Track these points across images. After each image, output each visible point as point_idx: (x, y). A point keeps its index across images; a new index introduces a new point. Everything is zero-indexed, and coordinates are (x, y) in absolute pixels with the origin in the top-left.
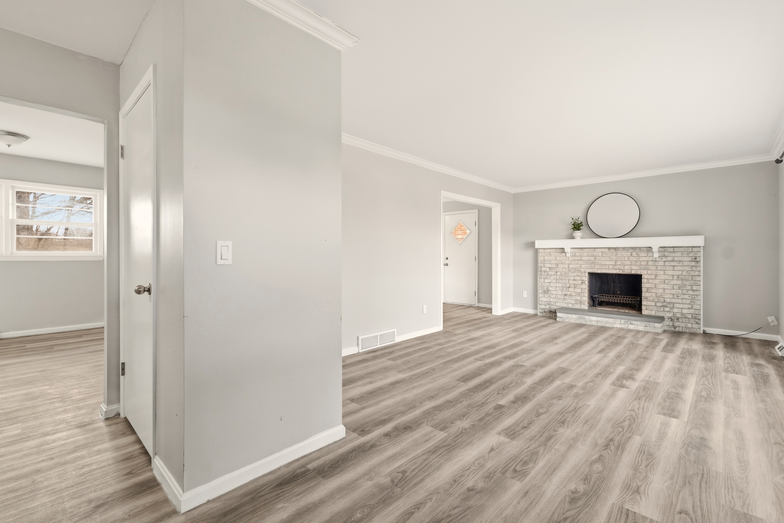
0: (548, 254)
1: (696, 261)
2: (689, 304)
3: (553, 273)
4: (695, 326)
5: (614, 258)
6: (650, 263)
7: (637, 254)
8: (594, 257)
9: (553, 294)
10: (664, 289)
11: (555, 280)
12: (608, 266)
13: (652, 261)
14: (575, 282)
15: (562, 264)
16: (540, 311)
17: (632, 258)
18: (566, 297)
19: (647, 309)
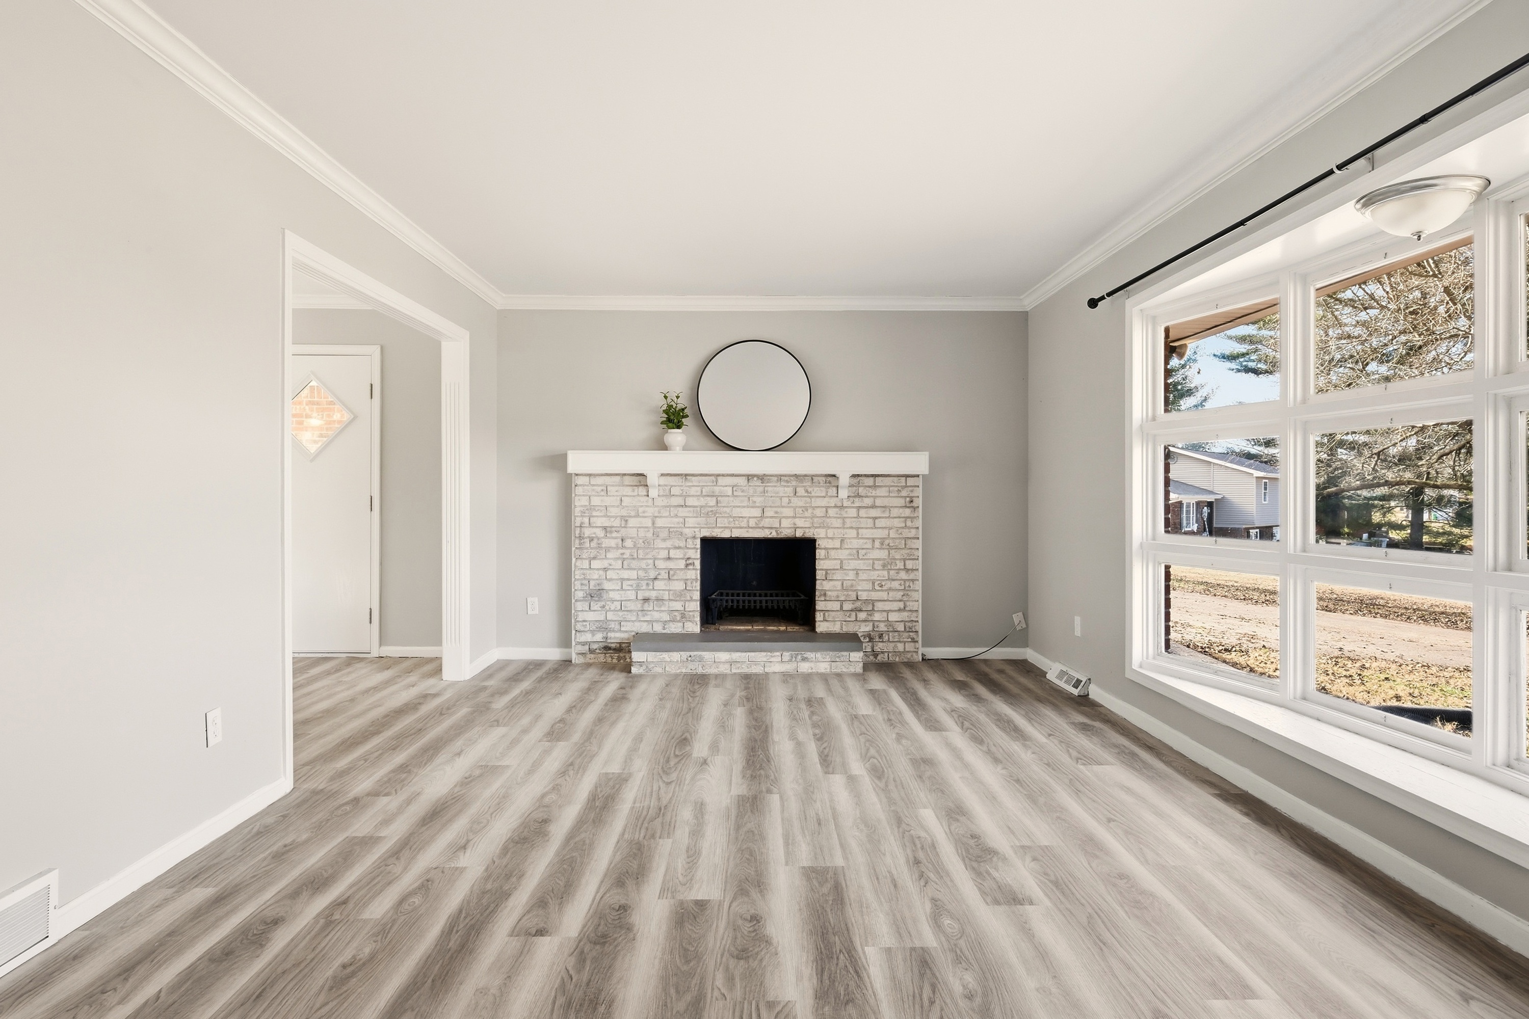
0: (600, 488)
1: (912, 507)
2: (900, 601)
3: (613, 543)
4: (910, 647)
5: (759, 500)
6: (831, 512)
7: (807, 491)
8: (714, 499)
9: (613, 601)
10: (857, 571)
11: (620, 562)
12: (745, 520)
13: (836, 507)
14: (671, 565)
15: (637, 516)
16: (580, 649)
17: (796, 502)
18: (646, 607)
19: (825, 620)
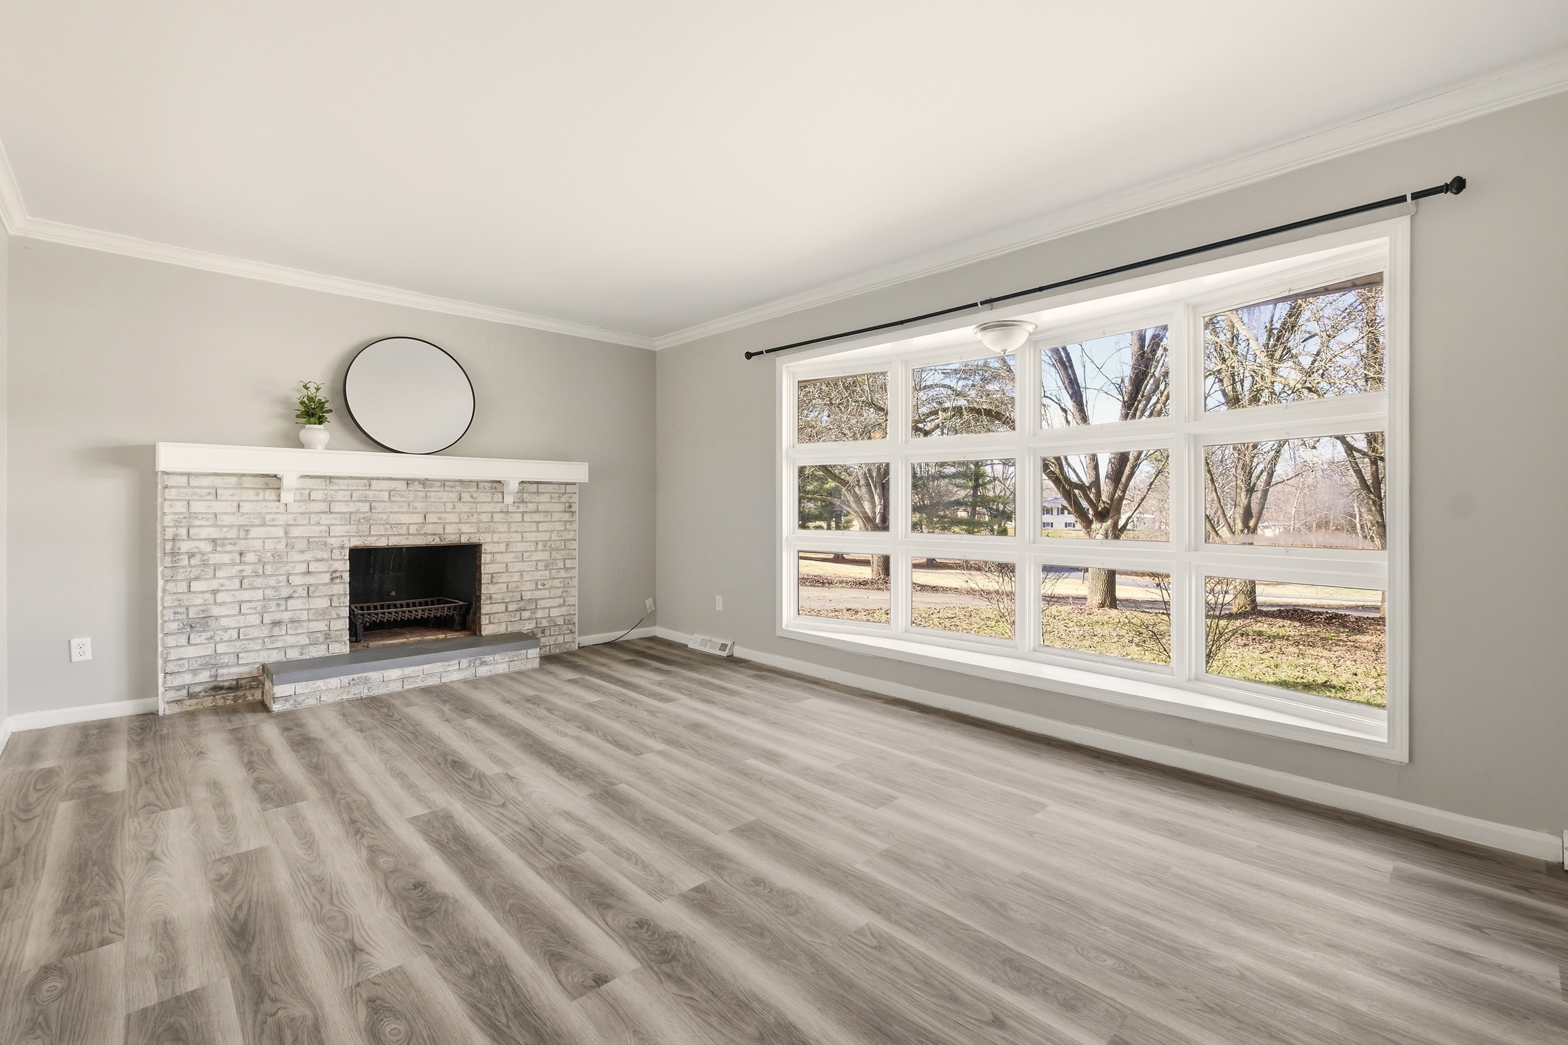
0: (205, 491)
1: (571, 511)
2: (560, 597)
3: (226, 558)
4: (568, 638)
5: (420, 506)
6: (497, 517)
7: (472, 497)
8: (368, 504)
9: (226, 629)
10: (521, 573)
11: (237, 582)
12: (405, 527)
13: (501, 512)
14: (311, 580)
15: (264, 524)
16: (172, 695)
17: (461, 507)
18: (276, 631)
19: (490, 623)
